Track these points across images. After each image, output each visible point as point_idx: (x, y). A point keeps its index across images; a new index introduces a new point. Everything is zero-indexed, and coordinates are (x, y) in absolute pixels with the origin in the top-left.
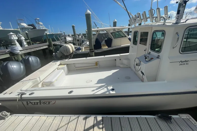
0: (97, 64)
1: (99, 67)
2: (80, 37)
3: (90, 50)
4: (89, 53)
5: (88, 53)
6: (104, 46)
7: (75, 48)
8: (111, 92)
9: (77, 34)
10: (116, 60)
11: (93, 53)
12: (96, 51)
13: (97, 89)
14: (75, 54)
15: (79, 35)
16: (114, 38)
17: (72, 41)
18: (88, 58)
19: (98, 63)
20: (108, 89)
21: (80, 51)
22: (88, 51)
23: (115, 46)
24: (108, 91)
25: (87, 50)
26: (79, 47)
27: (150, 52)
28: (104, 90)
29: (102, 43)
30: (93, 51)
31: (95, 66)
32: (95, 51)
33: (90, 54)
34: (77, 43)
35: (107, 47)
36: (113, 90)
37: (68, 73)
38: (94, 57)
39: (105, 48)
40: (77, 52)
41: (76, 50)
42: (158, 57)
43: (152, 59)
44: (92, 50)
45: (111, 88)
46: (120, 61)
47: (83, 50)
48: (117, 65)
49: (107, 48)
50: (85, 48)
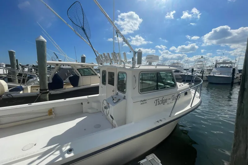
0: (50, 112)
1: (55, 117)
2: (26, 70)
3: (40, 90)
4: (38, 95)
5: (36, 95)
6: (67, 84)
7: (9, 88)
8: (67, 156)
9: (20, 65)
10: (82, 104)
11: (46, 96)
12: (52, 92)
14: (6, 97)
15: (23, 67)
16: (82, 76)
17: (4, 76)
18: (33, 104)
19: (53, 110)
20: (61, 151)
21: (21, 92)
23: (83, 86)
24: (62, 154)
25: (37, 90)
26: (19, 85)
27: (118, 93)
29: (64, 81)
30: (48, 92)
31: (48, 117)
32: (50, 92)
33: (41, 97)
34: (16, 79)
35: (72, 86)
36: (70, 151)
38: (47, 101)
39: (69, 87)
40: (12, 95)
41: (10, 91)
42: (124, 98)
43: (119, 100)
44: (46, 91)
45: (68, 147)
46: (89, 104)
47: (29, 90)
49: (73, 88)
50: (32, 87)
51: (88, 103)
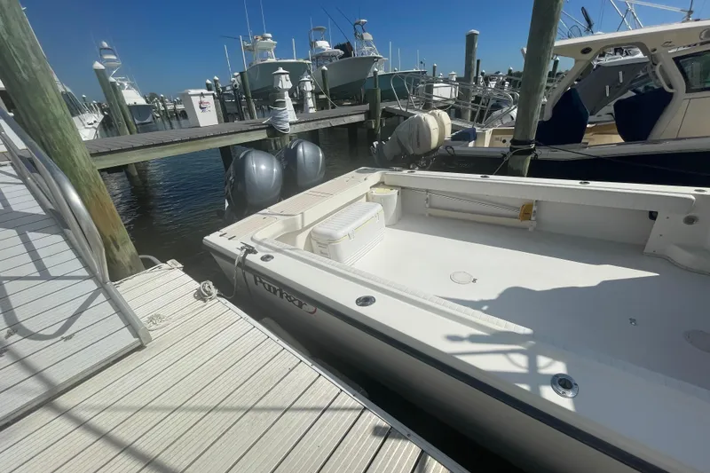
0: (527, 211)
2: (492, 84)
3: (513, 142)
4: (505, 155)
5: (500, 155)
6: (601, 130)
7: (453, 131)
8: (549, 393)
9: (482, 74)
10: (653, 216)
11: (523, 161)
12: (545, 153)
13: (474, 339)
14: (445, 152)
15: (487, 79)
16: (689, 90)
17: (450, 102)
18: (491, 177)
19: (534, 209)
21: (471, 144)
22: (504, 146)
23: (678, 139)
24: (533, 375)
25: (504, 141)
26: (470, 126)
28: (512, 361)
29: (591, 118)
30: (529, 152)
31: (517, 222)
32: (537, 151)
33: (510, 164)
34: (466, 110)
35: (618, 139)
36: (562, 383)
37: (399, 220)
38: (523, 176)
39: (606, 142)
40: (456, 148)
41: (453, 138)
44: (525, 148)
45: (559, 368)
47: (488, 140)
48: (649, 248)
49: (619, 144)
50: (494, 133)
51: (690, 220)
